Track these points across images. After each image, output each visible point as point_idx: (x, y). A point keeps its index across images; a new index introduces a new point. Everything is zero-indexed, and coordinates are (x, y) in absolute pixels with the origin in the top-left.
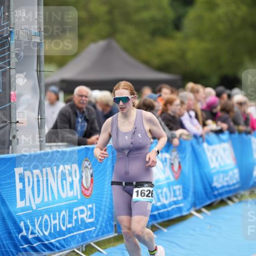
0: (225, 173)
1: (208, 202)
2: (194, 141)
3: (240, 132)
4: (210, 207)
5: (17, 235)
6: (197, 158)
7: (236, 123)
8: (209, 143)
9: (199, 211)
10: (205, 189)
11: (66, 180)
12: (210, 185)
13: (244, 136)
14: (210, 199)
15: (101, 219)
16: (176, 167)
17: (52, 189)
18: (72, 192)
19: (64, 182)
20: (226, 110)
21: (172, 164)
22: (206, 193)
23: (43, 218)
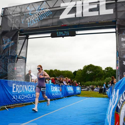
0: (71, 91)
1: (67, 96)
2: (65, 86)
3: (74, 86)
4: (67, 97)
5: (12, 98)
6: (65, 89)
7: (74, 84)
8: (68, 87)
9: (65, 97)
10: (67, 93)
11: (30, 88)
12: (68, 93)
13: (75, 87)
14: (67, 95)
15: (40, 97)
16: (61, 89)
17: (26, 90)
18: (32, 91)
19: (30, 89)
20: (72, 82)
21: (60, 89)
22: (67, 94)
23: (22, 95)
